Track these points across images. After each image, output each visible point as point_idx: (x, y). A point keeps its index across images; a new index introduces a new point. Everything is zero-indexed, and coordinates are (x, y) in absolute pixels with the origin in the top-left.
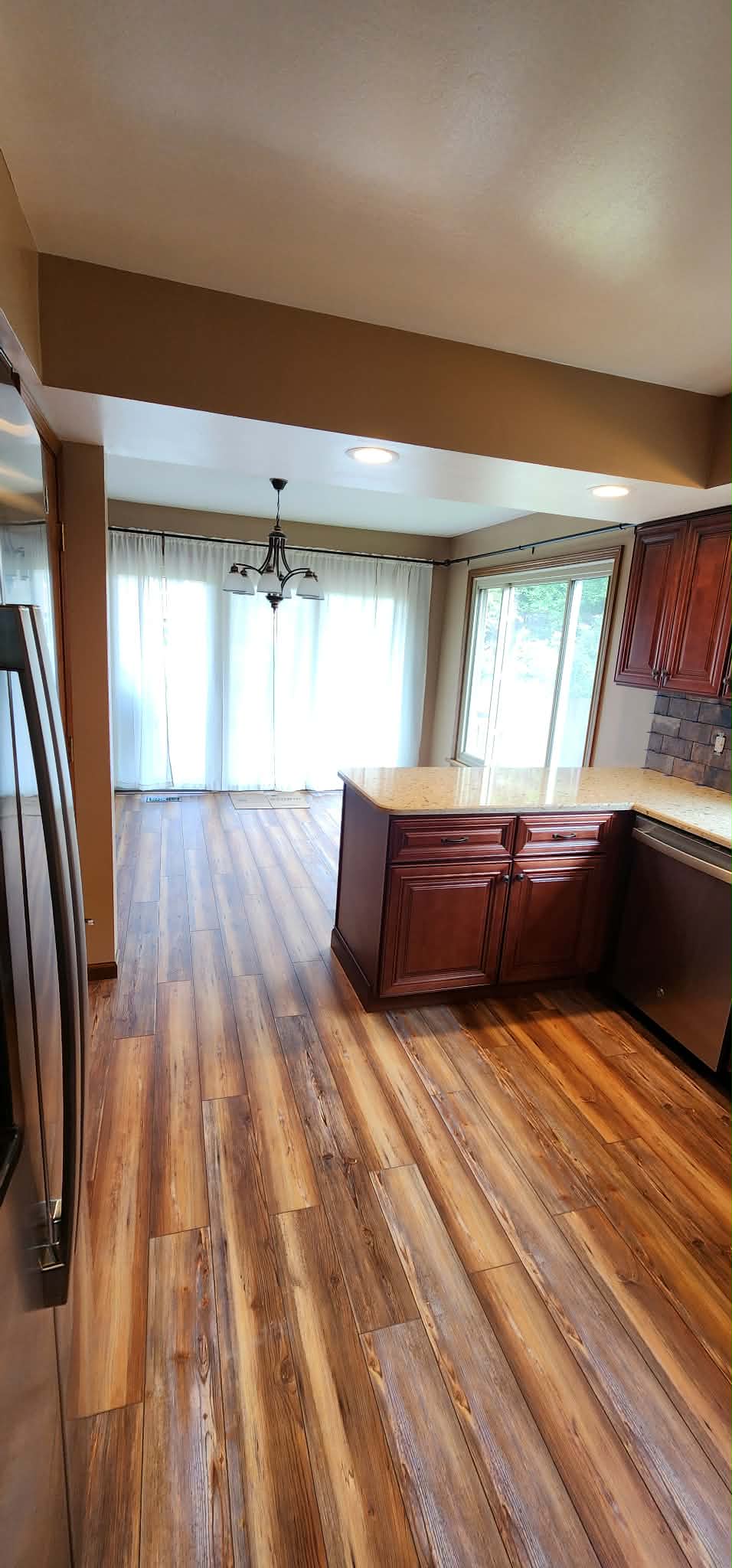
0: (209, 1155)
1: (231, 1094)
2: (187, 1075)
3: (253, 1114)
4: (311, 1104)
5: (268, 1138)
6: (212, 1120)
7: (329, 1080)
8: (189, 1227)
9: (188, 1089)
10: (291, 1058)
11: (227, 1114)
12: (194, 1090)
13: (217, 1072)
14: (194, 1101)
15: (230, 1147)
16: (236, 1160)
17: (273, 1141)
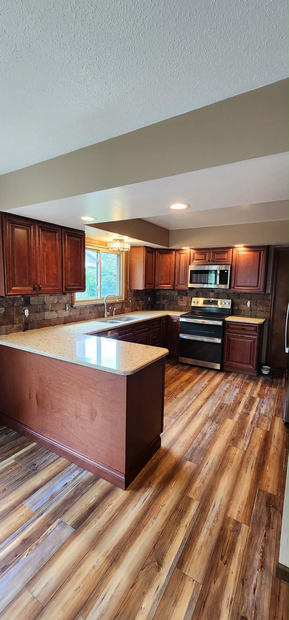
0: (249, 438)
1: (235, 448)
2: (248, 462)
3: (231, 440)
4: (211, 433)
5: (230, 433)
6: (245, 444)
7: (200, 436)
8: (259, 429)
9: (249, 457)
10: (206, 447)
11: (239, 443)
12: (247, 455)
13: (236, 457)
14: (249, 452)
15: (242, 436)
16: (242, 433)
17: (229, 432)
